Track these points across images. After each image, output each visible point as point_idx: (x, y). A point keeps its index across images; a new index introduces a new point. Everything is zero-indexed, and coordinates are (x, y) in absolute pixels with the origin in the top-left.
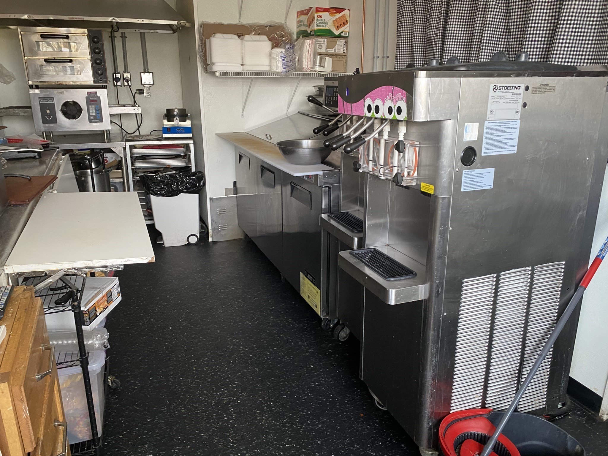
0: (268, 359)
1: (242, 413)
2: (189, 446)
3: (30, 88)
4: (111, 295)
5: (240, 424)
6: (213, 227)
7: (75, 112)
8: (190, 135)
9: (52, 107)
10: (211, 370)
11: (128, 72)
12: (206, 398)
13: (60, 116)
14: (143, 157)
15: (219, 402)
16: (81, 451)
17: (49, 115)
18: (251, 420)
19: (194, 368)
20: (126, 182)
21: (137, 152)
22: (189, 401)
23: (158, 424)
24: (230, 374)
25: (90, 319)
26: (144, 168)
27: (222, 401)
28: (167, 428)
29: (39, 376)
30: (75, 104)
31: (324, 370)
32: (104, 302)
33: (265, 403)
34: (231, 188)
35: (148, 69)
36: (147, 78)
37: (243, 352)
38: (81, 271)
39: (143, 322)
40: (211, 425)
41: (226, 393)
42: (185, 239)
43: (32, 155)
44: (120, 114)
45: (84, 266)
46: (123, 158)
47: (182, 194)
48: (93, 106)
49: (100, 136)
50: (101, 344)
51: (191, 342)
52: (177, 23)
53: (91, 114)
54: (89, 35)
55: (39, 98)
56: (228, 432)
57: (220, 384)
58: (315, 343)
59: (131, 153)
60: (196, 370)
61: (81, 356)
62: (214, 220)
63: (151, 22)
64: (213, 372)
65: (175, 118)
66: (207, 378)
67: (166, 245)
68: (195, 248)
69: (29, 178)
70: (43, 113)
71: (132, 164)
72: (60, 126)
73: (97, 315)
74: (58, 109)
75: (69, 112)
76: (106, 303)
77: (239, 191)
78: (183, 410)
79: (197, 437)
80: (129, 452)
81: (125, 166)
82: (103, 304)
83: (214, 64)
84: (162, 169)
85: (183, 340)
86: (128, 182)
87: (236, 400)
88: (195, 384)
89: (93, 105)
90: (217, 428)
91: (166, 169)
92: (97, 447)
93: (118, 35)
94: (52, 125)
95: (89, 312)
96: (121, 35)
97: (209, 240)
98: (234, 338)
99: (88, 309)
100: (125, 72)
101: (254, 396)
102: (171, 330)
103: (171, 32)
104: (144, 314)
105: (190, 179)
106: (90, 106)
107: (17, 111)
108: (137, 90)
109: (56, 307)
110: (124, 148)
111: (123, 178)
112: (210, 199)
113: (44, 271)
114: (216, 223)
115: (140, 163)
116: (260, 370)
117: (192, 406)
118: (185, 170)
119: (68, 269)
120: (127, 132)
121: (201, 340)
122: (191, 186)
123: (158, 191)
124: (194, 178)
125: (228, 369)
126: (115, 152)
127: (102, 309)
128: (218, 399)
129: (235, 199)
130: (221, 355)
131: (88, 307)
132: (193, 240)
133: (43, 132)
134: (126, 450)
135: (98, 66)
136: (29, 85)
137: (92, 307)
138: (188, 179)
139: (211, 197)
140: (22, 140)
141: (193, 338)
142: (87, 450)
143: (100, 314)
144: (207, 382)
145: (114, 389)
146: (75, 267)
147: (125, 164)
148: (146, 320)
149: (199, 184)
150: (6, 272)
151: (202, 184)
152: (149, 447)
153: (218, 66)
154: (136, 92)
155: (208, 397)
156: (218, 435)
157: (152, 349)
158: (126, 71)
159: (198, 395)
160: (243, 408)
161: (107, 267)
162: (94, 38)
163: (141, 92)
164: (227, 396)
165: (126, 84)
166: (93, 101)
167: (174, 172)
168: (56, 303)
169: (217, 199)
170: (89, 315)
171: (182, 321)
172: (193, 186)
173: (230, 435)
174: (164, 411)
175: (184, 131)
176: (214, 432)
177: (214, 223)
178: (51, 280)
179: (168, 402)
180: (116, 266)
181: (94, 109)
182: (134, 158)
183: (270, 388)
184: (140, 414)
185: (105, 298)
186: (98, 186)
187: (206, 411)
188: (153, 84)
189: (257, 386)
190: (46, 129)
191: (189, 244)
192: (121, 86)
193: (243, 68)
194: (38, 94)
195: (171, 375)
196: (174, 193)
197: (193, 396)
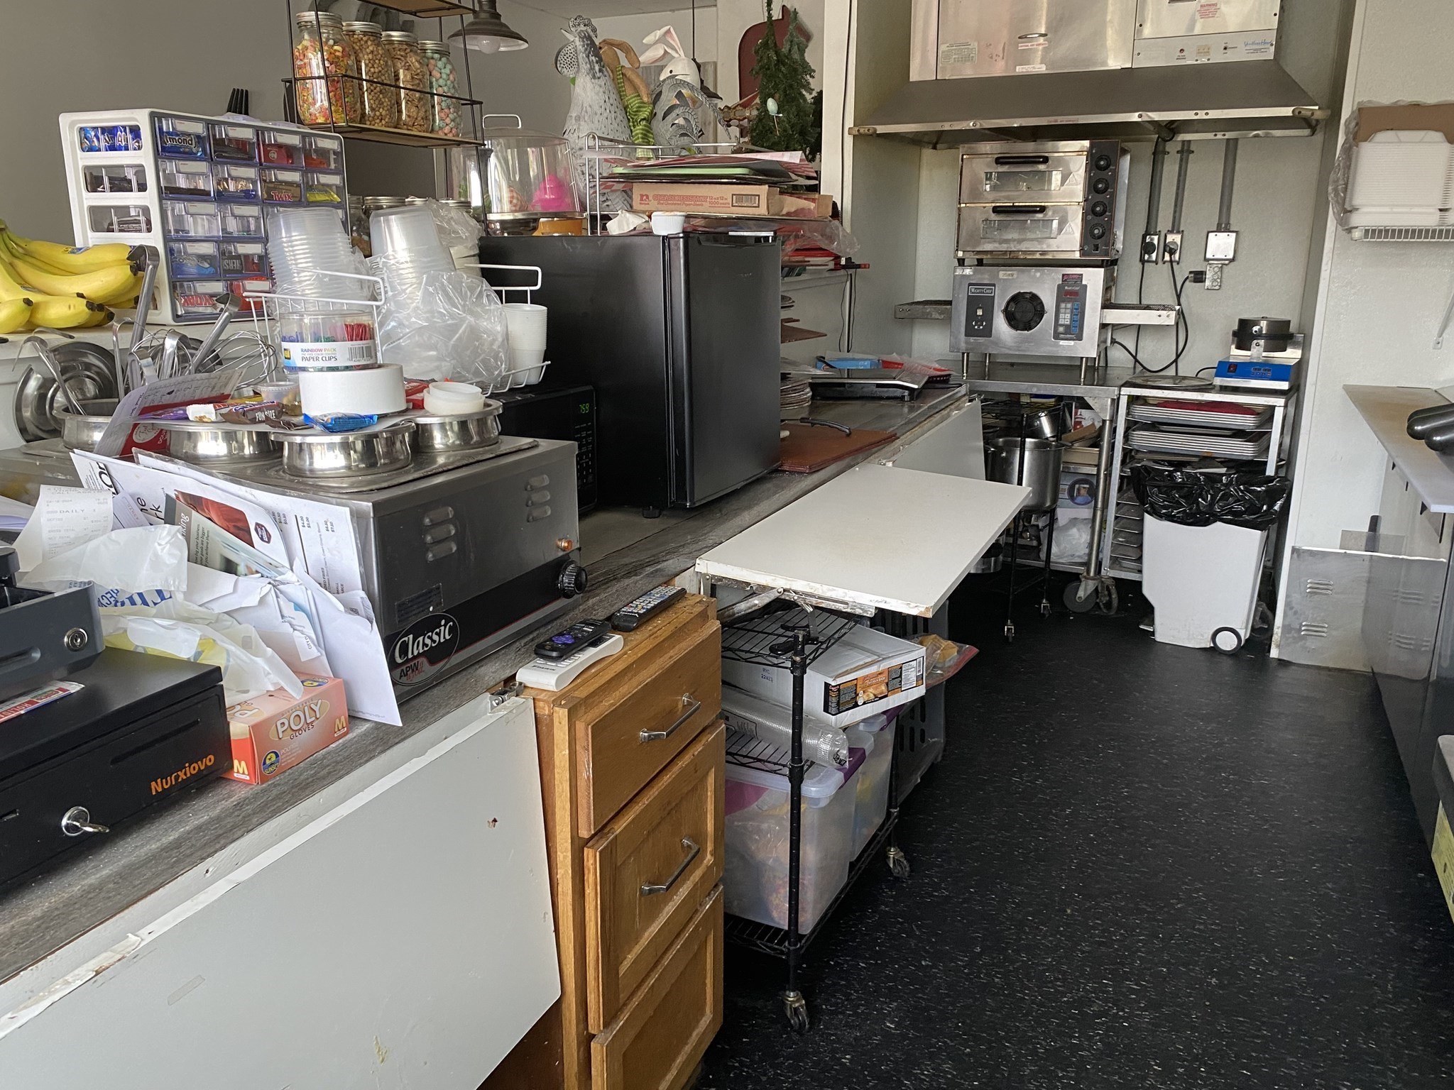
0: (1257, 972)
1: (1118, 1050)
2: (968, 1050)
3: (960, 265)
4: (901, 676)
5: (1099, 1070)
6: (1287, 623)
7: (1030, 315)
8: (1284, 386)
9: (988, 304)
10: (1104, 931)
11: (1178, 232)
12: (1058, 979)
13: (1000, 324)
14: (1155, 426)
15: (1081, 1003)
16: (767, 941)
17: (980, 320)
18: (1130, 1076)
19: (1069, 911)
20: (1102, 476)
21: (1141, 412)
22: (1018, 968)
23: (936, 978)
24: (1140, 958)
25: (838, 703)
26: (1150, 452)
27: (1091, 1003)
28: (948, 995)
29: (646, 734)
30: (1034, 298)
31: (1405, 1070)
32: (879, 683)
33: (1187, 1061)
34: (1360, 533)
35: (1228, 224)
36: (1221, 245)
37: (1202, 927)
38: (804, 599)
39: (1021, 778)
40: (1036, 1037)
41: (1108, 992)
42: (1206, 636)
43: (898, 392)
44: (1140, 325)
45: (808, 590)
46: (1108, 422)
47: (1219, 523)
48: (1069, 305)
49: (1069, 369)
50: (830, 752)
51: (1095, 856)
52: (1293, 111)
53: (1061, 322)
54: (1092, 154)
55: (970, 284)
56: (1063, 1070)
57: (1106, 969)
58: (1420, 996)
59: (1128, 414)
60: (1072, 915)
61: (793, 760)
62: (1294, 605)
63: (1226, 114)
64: (1106, 937)
65: (1255, 342)
66: (1085, 942)
67: (1159, 637)
68: (1227, 664)
69: (848, 431)
70: (971, 315)
71: (1126, 437)
72: (996, 344)
73: (856, 703)
74: (999, 307)
75: (1018, 316)
76: (883, 688)
77: (1381, 544)
78: (997, 978)
79: (995, 1042)
80: (859, 998)
81: (1109, 442)
82: (876, 688)
83: (1357, 209)
84: (1196, 459)
85: (1080, 844)
86: (1108, 476)
87: (1121, 1017)
88: (1051, 942)
89: (1069, 302)
90: (1046, 1049)
91: (1207, 460)
92: (792, 948)
93: (1172, 147)
94: (981, 340)
95: (839, 690)
96: (1179, 149)
97: (1269, 651)
98: (1197, 891)
99: (839, 685)
100: (1171, 232)
101: (1169, 1032)
102: (1067, 816)
103: (1307, 132)
104: (1030, 764)
105: (1247, 490)
106: (1063, 305)
107: (929, 308)
108: (1191, 272)
109: (769, 655)
110: (1113, 400)
111: (1098, 466)
112: (1294, 550)
113: (750, 584)
114: (1296, 613)
115: (1143, 439)
116: (1221, 986)
117: (1020, 980)
118: (1250, 470)
119: (784, 590)
120: (1144, 368)
121: (1118, 861)
122: (1246, 509)
123: (1165, 507)
124: (1259, 489)
125: (1143, 947)
126: (1091, 408)
127: (872, 696)
128: (1082, 996)
129: (1367, 563)
130: (1145, 911)
131: (839, 681)
132: (1227, 642)
133: (963, 354)
134: (856, 992)
135: (1097, 220)
136: (959, 260)
137: (849, 684)
138: (1242, 491)
139: (1297, 546)
140: (902, 364)
141: (1104, 850)
142: (776, 944)
143: (864, 703)
144: (1079, 950)
145: (897, 879)
146: (794, 588)
147: (1109, 436)
148: (1027, 776)
149: (1271, 506)
150: (698, 569)
151: (1277, 508)
152: (898, 1008)
153: (1367, 213)
154: (1187, 278)
155: (1064, 980)
156: (1038, 1063)
157: (1007, 837)
158: (1175, 229)
159: (1043, 965)
160: (1126, 1041)
161: (847, 604)
162: (1101, 159)
163: (1199, 277)
164: (1106, 1001)
165: (1167, 257)
166: (1072, 294)
167: (1223, 470)
168: (772, 649)
169: (1311, 553)
170: (839, 695)
171: (1100, 807)
172: (1253, 509)
173: (1063, 1077)
174: (962, 961)
175: (1269, 374)
176: (1034, 1052)
177: (1290, 613)
178: (756, 602)
179: (979, 949)
180: (861, 606)
181: (1068, 311)
182: (1131, 426)
183: (1221, 1036)
184: (916, 945)
185: (883, 678)
186: (1030, 473)
187: (1041, 1005)
188: (1233, 260)
189: (1188, 1016)
190: (970, 347)
191: (1214, 650)
192: (1156, 262)
193: (1442, 218)
194: (969, 276)
195: (1014, 903)
196: (1200, 519)
197: (1033, 963)
